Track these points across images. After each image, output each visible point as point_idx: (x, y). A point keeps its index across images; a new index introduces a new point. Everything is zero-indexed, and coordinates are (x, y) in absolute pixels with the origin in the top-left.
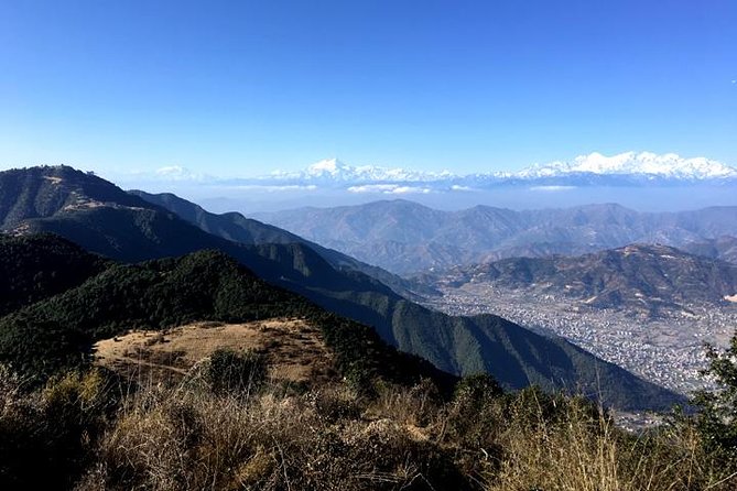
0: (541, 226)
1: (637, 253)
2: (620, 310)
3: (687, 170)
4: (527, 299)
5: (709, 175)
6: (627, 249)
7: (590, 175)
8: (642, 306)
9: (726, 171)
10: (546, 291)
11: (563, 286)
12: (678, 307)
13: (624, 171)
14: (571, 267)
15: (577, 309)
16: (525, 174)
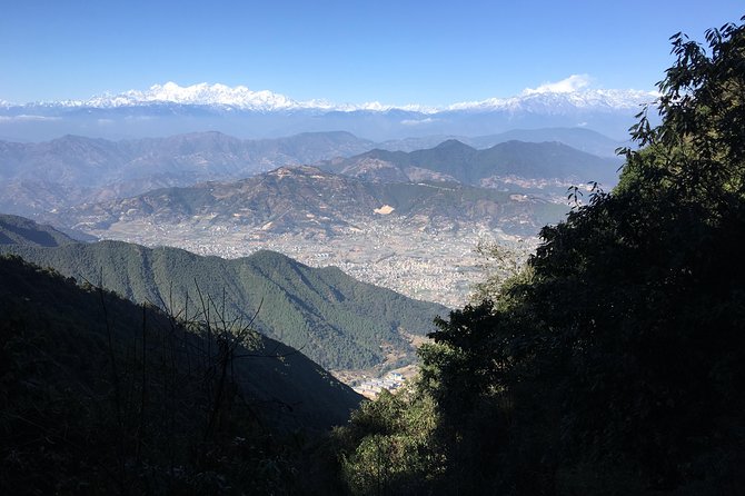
0: (146, 157)
1: (290, 174)
2: (298, 233)
3: (258, 102)
4: (199, 234)
5: (276, 107)
6: (280, 171)
7: (171, 104)
8: (316, 226)
9: (289, 103)
10: (214, 221)
11: (231, 216)
12: (346, 224)
13: (201, 102)
14: (231, 194)
15: (257, 237)
16: (99, 102)
